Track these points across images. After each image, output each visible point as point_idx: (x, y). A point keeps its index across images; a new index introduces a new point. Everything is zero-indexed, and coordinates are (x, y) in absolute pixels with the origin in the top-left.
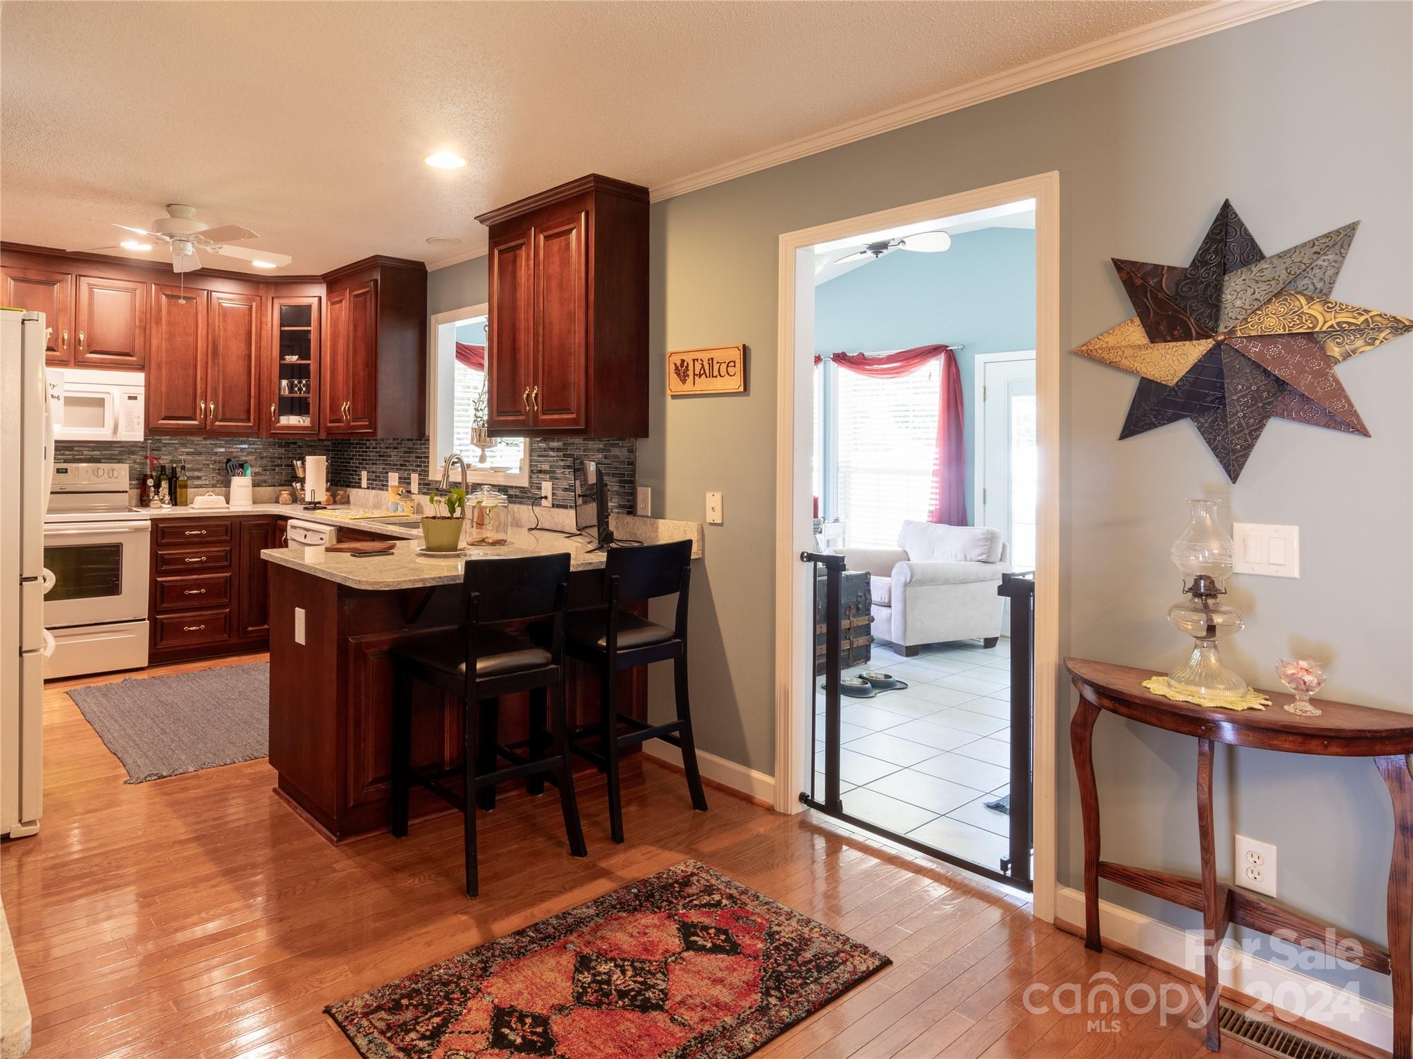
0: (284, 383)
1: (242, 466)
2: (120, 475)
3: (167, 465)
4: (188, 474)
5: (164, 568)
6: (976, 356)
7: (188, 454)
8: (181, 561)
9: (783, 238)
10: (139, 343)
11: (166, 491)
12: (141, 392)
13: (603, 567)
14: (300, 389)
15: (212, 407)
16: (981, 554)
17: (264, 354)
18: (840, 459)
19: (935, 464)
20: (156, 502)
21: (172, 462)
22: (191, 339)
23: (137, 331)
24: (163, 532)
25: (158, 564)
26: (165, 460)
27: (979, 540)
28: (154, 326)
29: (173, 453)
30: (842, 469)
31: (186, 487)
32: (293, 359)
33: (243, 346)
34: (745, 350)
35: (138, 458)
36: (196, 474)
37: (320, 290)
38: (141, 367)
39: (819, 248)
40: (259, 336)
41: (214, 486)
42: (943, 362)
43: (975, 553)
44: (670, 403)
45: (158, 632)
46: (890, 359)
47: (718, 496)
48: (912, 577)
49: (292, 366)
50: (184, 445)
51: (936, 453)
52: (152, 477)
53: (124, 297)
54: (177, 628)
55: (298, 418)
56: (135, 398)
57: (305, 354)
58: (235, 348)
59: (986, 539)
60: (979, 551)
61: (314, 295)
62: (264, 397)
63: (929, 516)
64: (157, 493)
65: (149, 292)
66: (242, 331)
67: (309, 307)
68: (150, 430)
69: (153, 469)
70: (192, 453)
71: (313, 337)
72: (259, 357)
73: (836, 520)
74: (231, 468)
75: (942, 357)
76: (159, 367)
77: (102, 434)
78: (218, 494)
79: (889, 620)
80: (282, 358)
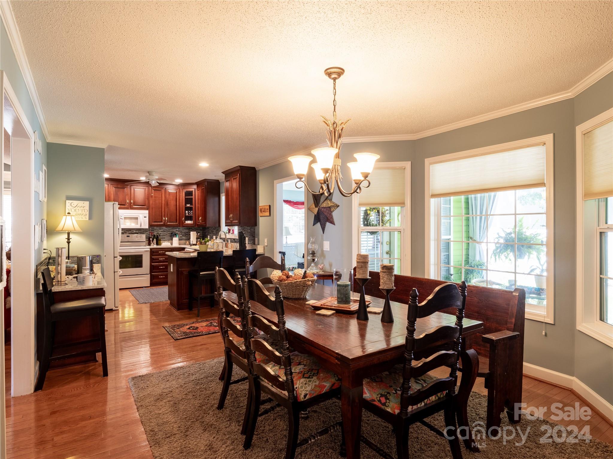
0: (187, 212)
1: (176, 235)
2: (143, 237)
3: (156, 235)
4: (161, 237)
5: (154, 261)
7: (161, 231)
8: (158, 259)
9: (275, 181)
10: (147, 202)
11: (155, 242)
12: (147, 215)
13: (232, 255)
14: (191, 214)
15: (167, 219)
17: (181, 204)
20: (152, 244)
21: (157, 234)
22: (161, 201)
23: (146, 199)
24: (153, 252)
25: (152, 260)
26: (155, 233)
28: (151, 198)
29: (158, 231)
31: (161, 240)
32: (188, 205)
33: (175, 202)
34: (270, 206)
35: (148, 233)
36: (164, 237)
37: (195, 187)
38: (147, 209)
39: (284, 183)
40: (179, 199)
41: (169, 240)
44: (260, 218)
45: (152, 278)
47: (266, 239)
49: (188, 207)
50: (160, 229)
52: (151, 238)
53: (142, 190)
54: (157, 277)
55: (190, 221)
56: (146, 217)
57: (191, 204)
58: (172, 203)
61: (193, 188)
62: (181, 216)
64: (153, 242)
65: (149, 189)
66: (175, 198)
67: (192, 191)
68: (150, 225)
69: (152, 236)
70: (163, 231)
71: (194, 199)
72: (179, 205)
74: (173, 235)
76: (152, 209)
77: (138, 227)
78: (168, 242)
80: (186, 205)
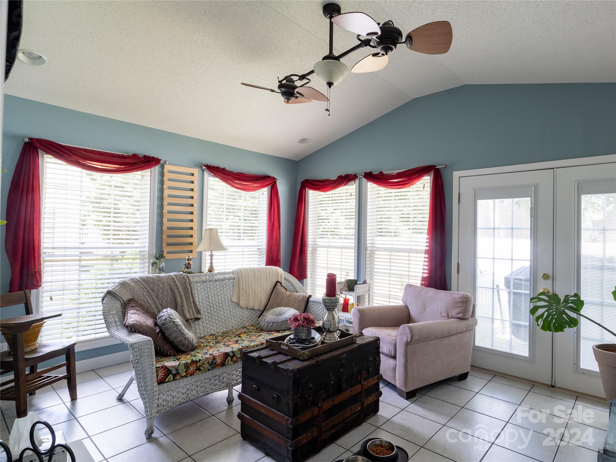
6: (454, 172)
16: (459, 313)
18: (368, 242)
19: (426, 246)
27: (457, 303)
30: (369, 249)
42: (432, 177)
43: (454, 312)
46: (399, 175)
48: (412, 338)
51: (427, 238)
59: (463, 302)
60: (457, 310)
63: (422, 281)
73: (365, 282)
75: (432, 173)
79: (394, 369)
